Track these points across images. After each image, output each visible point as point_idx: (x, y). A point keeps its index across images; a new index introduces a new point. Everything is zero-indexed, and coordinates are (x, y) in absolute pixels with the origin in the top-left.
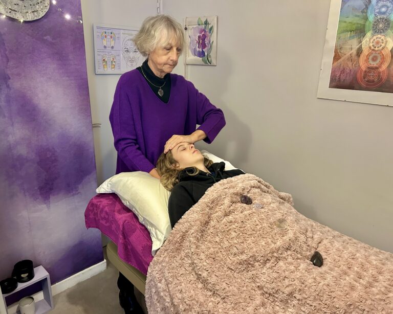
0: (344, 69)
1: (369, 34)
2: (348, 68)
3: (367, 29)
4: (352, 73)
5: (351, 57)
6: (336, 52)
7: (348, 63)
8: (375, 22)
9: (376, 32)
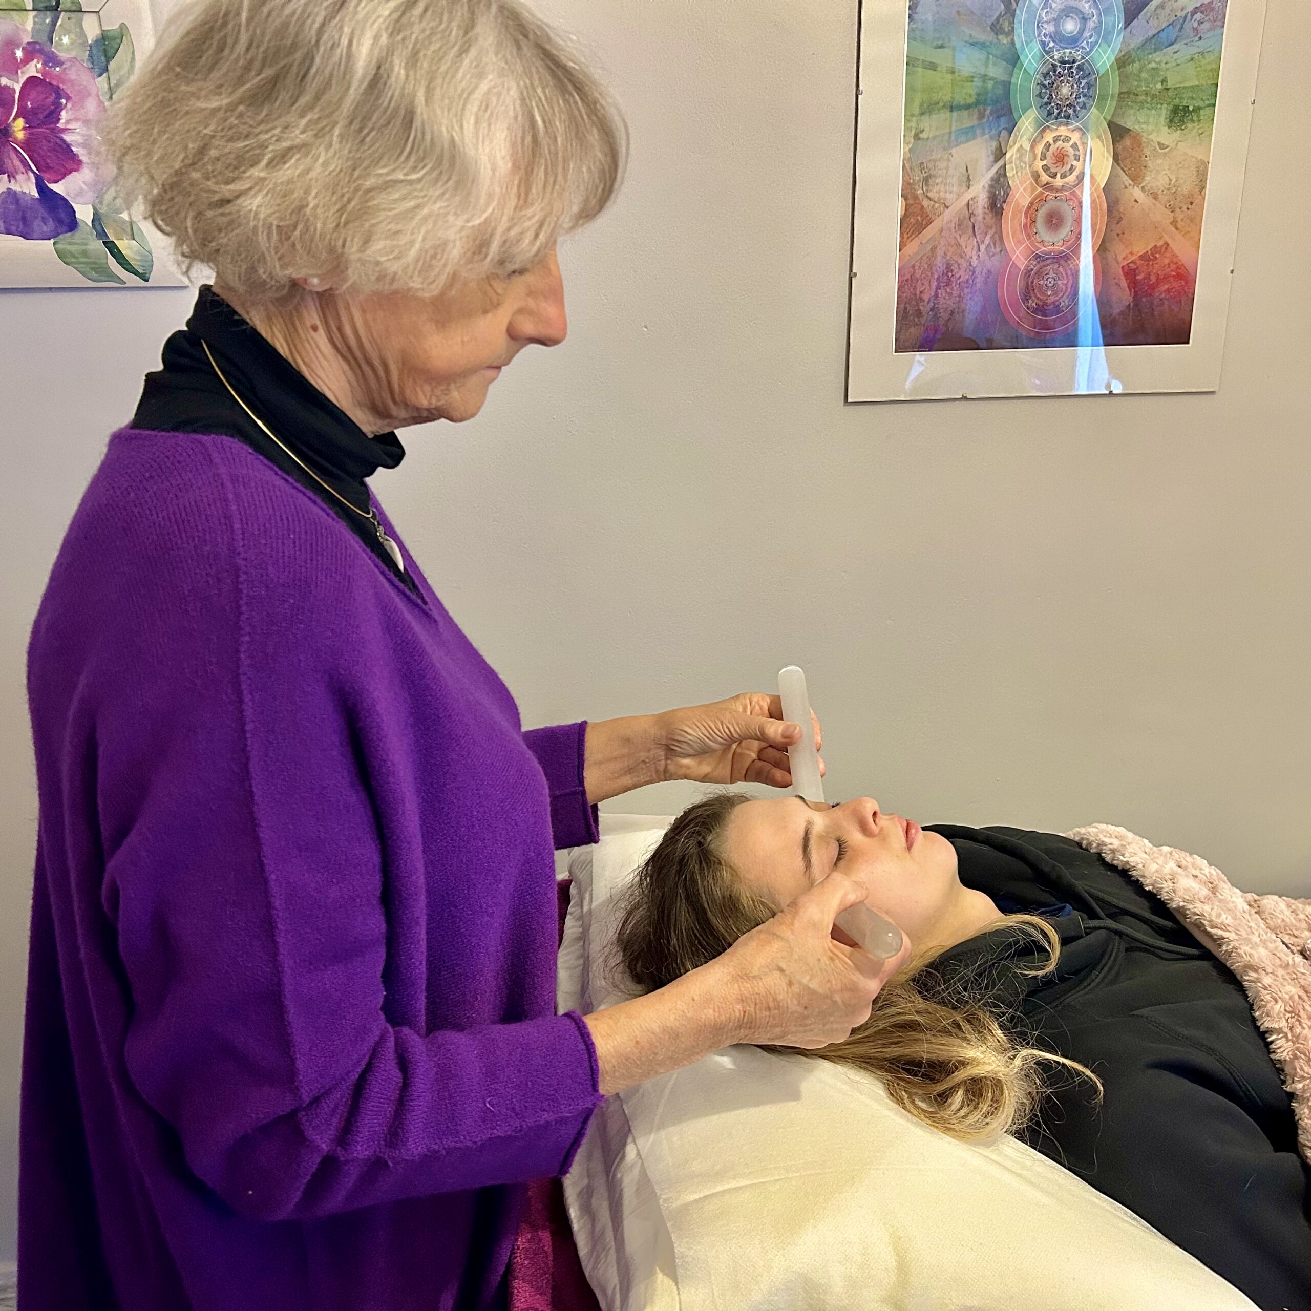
0: (949, 267)
1: (1027, 123)
2: (964, 264)
3: (1017, 100)
4: (979, 280)
5: (972, 215)
6: (908, 194)
7: (962, 242)
8: (1045, 75)
9: (1050, 114)
